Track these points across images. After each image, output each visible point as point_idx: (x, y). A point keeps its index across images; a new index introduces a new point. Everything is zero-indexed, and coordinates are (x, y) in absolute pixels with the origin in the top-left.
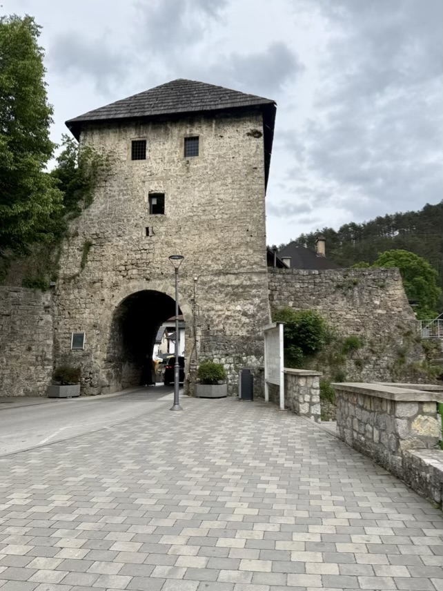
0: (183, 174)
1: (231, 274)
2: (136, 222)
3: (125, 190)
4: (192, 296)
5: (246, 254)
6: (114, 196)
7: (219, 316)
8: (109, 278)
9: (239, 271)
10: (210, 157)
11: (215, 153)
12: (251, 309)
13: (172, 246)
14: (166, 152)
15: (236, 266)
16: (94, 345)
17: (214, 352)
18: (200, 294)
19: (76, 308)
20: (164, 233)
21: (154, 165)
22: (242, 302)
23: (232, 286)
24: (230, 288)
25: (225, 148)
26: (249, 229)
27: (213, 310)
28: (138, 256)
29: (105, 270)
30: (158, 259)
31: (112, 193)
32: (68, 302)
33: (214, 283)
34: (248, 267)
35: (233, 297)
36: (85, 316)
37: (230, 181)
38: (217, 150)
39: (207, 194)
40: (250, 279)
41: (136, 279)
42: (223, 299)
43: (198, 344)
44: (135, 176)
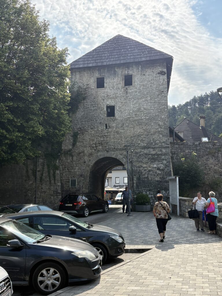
0: (124, 95)
1: (151, 148)
2: (100, 121)
3: (94, 104)
4: (131, 160)
5: (158, 137)
6: (88, 108)
7: (145, 170)
8: (87, 151)
9: (155, 146)
10: (139, 86)
11: (141, 84)
12: (162, 166)
13: (119, 134)
14: (115, 83)
15: (154, 144)
16: (81, 185)
17: (143, 189)
18: (135, 159)
19: (71, 167)
20: (115, 127)
21: (109, 91)
22: (157, 163)
23: (151, 154)
24: (150, 156)
25: (146, 81)
26: (160, 124)
27: (142, 167)
28: (102, 139)
29: (85, 147)
30: (113, 140)
31: (87, 106)
32: (67, 164)
33: (142, 153)
34: (160, 144)
35: (152, 160)
36: (76, 170)
37: (149, 98)
38: (142, 82)
39: (137, 106)
40: (161, 151)
41: (101, 151)
42: (147, 161)
43: (135, 185)
44: (99, 97)
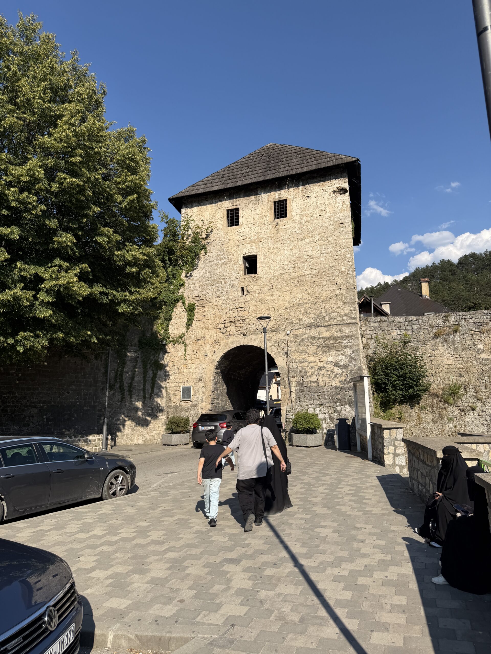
0: (273, 235)
1: (321, 326)
2: (232, 283)
3: (222, 255)
4: (286, 349)
5: (336, 306)
6: (212, 261)
7: (312, 367)
8: (211, 335)
9: (329, 323)
10: (298, 217)
11: (302, 213)
12: (343, 360)
13: (265, 303)
14: (257, 216)
15: (327, 319)
16: (200, 396)
17: (309, 403)
18: (293, 347)
19: (184, 364)
20: (258, 292)
21: (247, 230)
22: (333, 353)
23: (323, 338)
24: (321, 340)
25: (312, 208)
26: (338, 283)
27: (306, 361)
28: (235, 314)
29: (207, 328)
30: (253, 315)
31: (211, 259)
32: (177, 359)
33: (306, 336)
34: (339, 319)
35: (324, 349)
36: (191, 370)
37: (317, 237)
38: (304, 210)
39: (296, 252)
40: (341, 331)
41: (234, 335)
42: (315, 351)
43: (293, 395)
44: (231, 242)
